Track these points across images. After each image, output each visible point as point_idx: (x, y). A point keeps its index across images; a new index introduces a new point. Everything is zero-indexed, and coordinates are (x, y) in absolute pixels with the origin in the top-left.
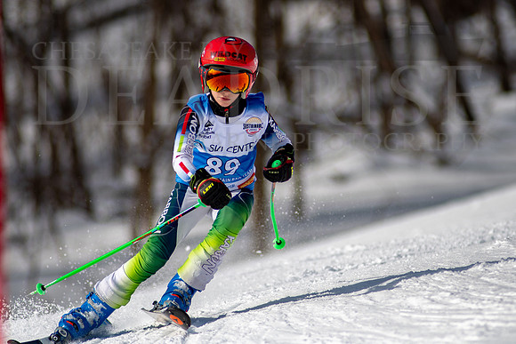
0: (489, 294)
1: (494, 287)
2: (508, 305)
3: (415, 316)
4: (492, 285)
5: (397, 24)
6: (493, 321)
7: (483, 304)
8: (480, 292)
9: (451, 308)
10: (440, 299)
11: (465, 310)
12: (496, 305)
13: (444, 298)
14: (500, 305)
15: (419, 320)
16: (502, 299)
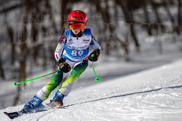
0: (144, 106)
1: (146, 104)
2: (151, 110)
3: (118, 114)
4: (145, 103)
5: (112, 11)
6: (145, 116)
7: (142, 110)
8: (141, 106)
9: (131, 111)
10: (127, 108)
11: (136, 112)
12: (146, 110)
13: (128, 108)
14: (148, 110)
15: (119, 116)
16: (148, 108)
